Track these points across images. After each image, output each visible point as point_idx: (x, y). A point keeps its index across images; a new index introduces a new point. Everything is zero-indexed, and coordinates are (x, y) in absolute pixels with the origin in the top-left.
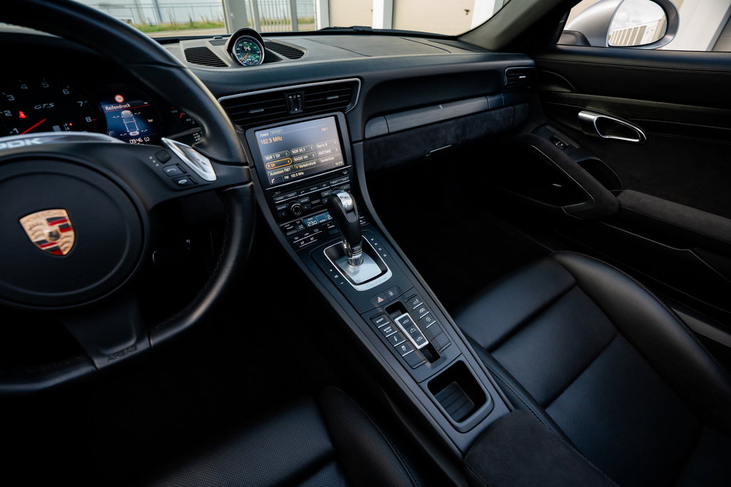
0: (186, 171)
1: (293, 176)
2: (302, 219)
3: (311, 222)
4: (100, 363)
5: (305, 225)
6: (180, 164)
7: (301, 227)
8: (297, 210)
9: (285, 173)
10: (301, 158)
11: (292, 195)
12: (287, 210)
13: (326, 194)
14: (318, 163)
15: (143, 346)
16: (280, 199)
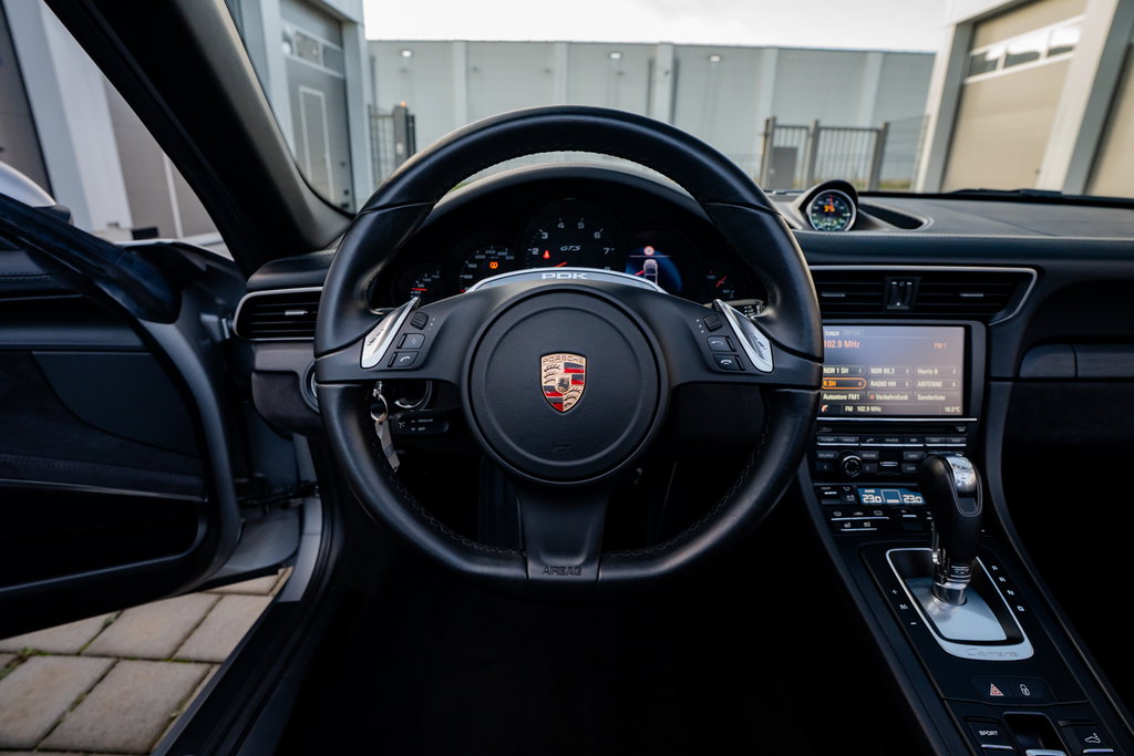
0: (735, 348)
1: (861, 409)
2: (855, 485)
3: (870, 497)
4: (535, 571)
5: (858, 498)
6: (731, 337)
7: (851, 498)
8: (852, 466)
9: (849, 402)
10: (882, 384)
11: (850, 441)
12: (836, 463)
13: (913, 456)
14: (913, 399)
15: (588, 574)
16: (827, 442)
